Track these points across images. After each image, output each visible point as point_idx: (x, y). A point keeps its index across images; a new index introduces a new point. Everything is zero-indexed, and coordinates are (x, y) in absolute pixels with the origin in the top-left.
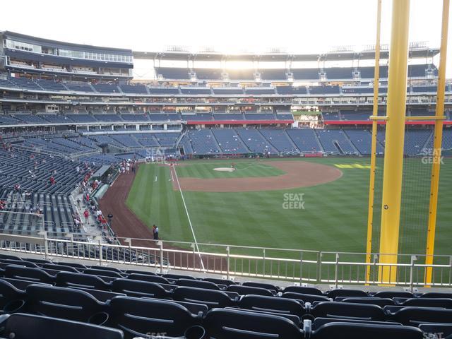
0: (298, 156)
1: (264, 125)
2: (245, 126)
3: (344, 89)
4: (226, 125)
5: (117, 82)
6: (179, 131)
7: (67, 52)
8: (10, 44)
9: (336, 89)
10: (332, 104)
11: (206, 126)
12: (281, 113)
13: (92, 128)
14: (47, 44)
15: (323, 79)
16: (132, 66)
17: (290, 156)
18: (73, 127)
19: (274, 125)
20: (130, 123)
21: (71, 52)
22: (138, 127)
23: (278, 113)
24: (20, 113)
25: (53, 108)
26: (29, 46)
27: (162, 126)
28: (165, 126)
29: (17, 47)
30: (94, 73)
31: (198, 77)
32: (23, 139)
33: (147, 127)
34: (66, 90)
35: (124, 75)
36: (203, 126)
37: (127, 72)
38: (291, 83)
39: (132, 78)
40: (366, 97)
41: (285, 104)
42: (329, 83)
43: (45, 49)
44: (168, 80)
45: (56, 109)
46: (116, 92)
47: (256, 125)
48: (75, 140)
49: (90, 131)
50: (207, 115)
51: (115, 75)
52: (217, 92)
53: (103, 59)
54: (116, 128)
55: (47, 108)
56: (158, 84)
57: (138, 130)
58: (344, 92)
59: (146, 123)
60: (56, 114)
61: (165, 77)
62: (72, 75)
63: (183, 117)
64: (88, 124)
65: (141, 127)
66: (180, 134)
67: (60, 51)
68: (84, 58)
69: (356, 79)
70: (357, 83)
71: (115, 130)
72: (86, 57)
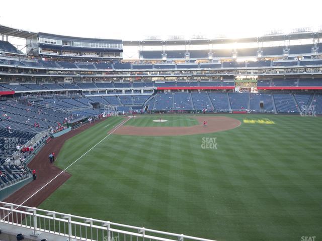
0: (228, 112)
1: (213, 90)
2: (199, 90)
3: (274, 63)
4: (185, 90)
5: (112, 62)
6: (151, 94)
7: (79, 43)
8: (41, 40)
9: (268, 63)
10: (265, 74)
11: (172, 90)
12: (227, 81)
13: (93, 92)
14: (66, 39)
15: (260, 56)
16: (122, 51)
17: (223, 113)
18: (80, 92)
19: (220, 90)
20: (118, 89)
21: (81, 43)
22: (124, 91)
23: (224, 81)
24: (47, 83)
25: (69, 79)
26: (54, 41)
27: (140, 91)
28: (142, 91)
29: (46, 42)
30: (97, 56)
31: (168, 57)
32: (43, 99)
33: (130, 91)
34: (76, 68)
35: (117, 57)
36: (169, 91)
37: (119, 55)
38: (234, 60)
39: (122, 59)
40: (292, 69)
41: (229, 75)
42: (264, 58)
43: (65, 42)
44: (147, 59)
45: (71, 80)
46: (110, 68)
47: (208, 90)
48: (78, 100)
49: (91, 94)
50: (173, 83)
51: (111, 57)
52: (179, 67)
53: (102, 47)
54: (109, 92)
55: (65, 80)
56: (140, 62)
57: (124, 94)
58: (274, 65)
59: (129, 89)
60: (70, 83)
61: (145, 57)
62: (82, 58)
63: (156, 85)
64: (90, 90)
65: (126, 91)
66: (151, 96)
67: (75, 43)
68: (90, 47)
69: (285, 55)
70: (286, 58)
71: (108, 93)
72: (92, 46)
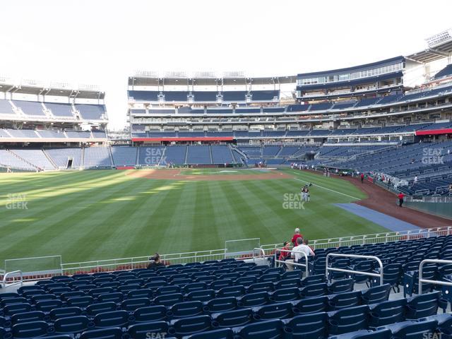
7: (346, 76)
14: (331, 73)
26: (314, 80)
35: (400, 84)
37: (399, 80)
39: (402, 86)
43: (332, 78)
53: (373, 74)
67: (342, 76)
68: (361, 77)
72: (362, 76)
